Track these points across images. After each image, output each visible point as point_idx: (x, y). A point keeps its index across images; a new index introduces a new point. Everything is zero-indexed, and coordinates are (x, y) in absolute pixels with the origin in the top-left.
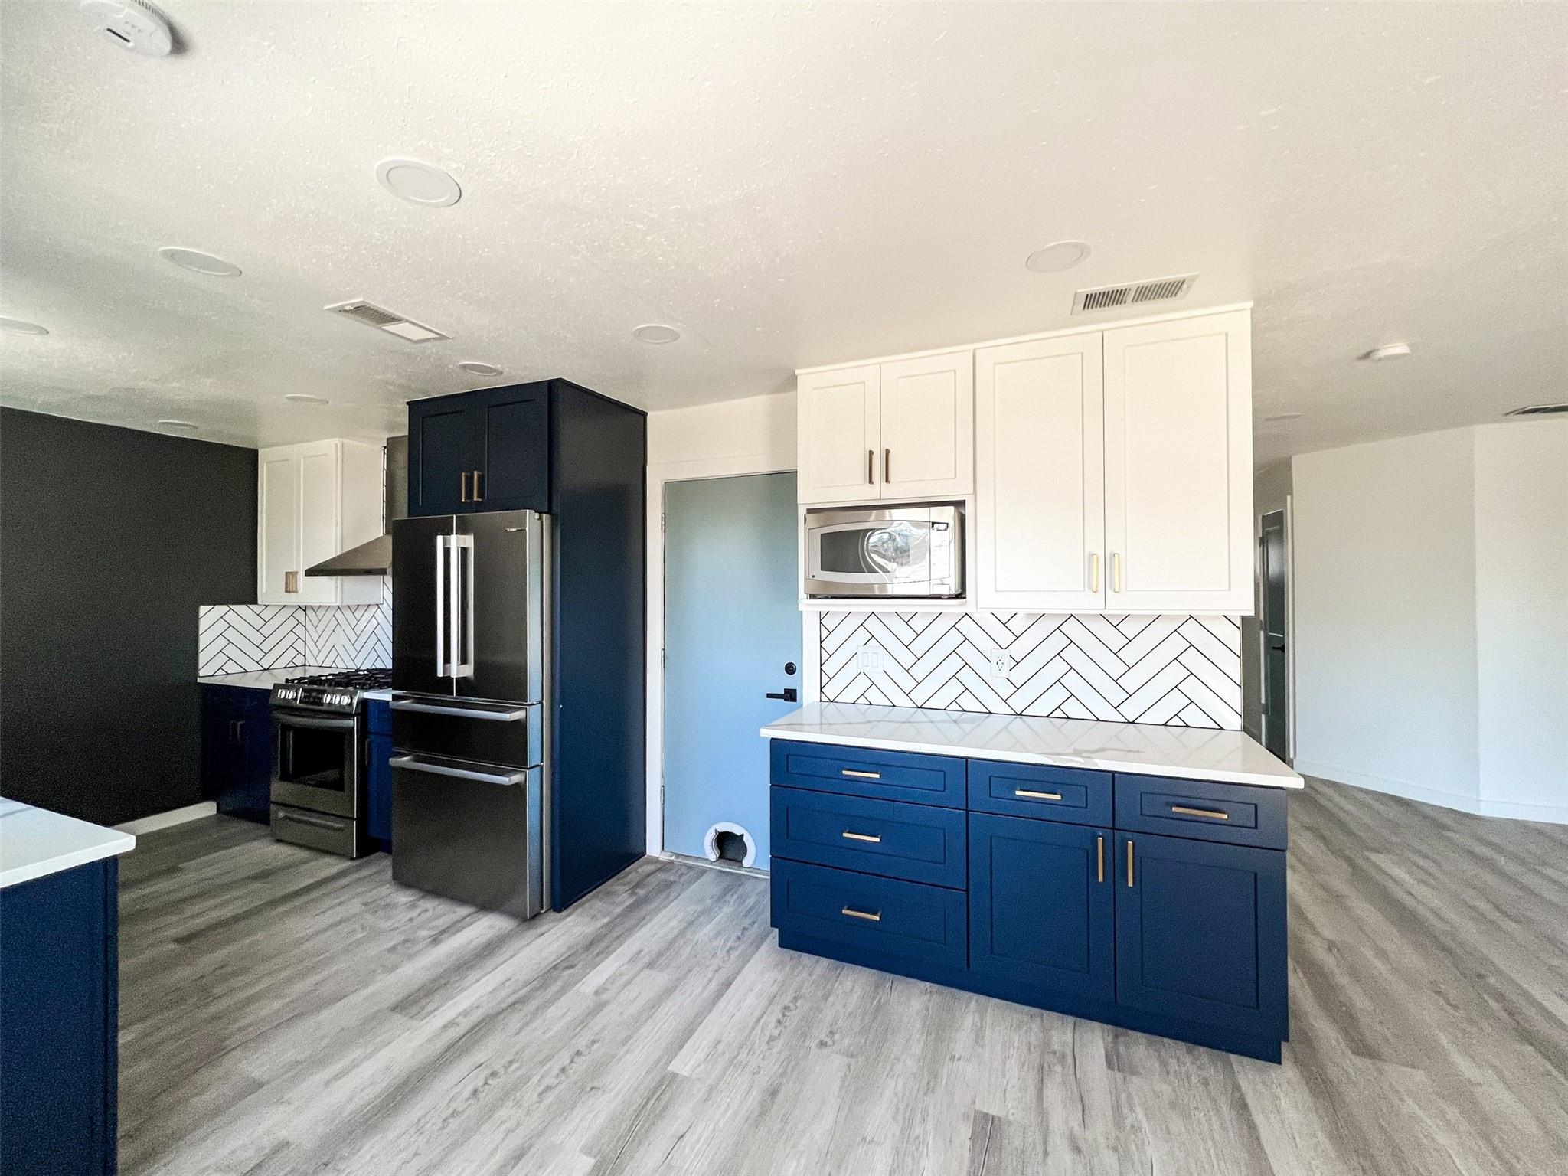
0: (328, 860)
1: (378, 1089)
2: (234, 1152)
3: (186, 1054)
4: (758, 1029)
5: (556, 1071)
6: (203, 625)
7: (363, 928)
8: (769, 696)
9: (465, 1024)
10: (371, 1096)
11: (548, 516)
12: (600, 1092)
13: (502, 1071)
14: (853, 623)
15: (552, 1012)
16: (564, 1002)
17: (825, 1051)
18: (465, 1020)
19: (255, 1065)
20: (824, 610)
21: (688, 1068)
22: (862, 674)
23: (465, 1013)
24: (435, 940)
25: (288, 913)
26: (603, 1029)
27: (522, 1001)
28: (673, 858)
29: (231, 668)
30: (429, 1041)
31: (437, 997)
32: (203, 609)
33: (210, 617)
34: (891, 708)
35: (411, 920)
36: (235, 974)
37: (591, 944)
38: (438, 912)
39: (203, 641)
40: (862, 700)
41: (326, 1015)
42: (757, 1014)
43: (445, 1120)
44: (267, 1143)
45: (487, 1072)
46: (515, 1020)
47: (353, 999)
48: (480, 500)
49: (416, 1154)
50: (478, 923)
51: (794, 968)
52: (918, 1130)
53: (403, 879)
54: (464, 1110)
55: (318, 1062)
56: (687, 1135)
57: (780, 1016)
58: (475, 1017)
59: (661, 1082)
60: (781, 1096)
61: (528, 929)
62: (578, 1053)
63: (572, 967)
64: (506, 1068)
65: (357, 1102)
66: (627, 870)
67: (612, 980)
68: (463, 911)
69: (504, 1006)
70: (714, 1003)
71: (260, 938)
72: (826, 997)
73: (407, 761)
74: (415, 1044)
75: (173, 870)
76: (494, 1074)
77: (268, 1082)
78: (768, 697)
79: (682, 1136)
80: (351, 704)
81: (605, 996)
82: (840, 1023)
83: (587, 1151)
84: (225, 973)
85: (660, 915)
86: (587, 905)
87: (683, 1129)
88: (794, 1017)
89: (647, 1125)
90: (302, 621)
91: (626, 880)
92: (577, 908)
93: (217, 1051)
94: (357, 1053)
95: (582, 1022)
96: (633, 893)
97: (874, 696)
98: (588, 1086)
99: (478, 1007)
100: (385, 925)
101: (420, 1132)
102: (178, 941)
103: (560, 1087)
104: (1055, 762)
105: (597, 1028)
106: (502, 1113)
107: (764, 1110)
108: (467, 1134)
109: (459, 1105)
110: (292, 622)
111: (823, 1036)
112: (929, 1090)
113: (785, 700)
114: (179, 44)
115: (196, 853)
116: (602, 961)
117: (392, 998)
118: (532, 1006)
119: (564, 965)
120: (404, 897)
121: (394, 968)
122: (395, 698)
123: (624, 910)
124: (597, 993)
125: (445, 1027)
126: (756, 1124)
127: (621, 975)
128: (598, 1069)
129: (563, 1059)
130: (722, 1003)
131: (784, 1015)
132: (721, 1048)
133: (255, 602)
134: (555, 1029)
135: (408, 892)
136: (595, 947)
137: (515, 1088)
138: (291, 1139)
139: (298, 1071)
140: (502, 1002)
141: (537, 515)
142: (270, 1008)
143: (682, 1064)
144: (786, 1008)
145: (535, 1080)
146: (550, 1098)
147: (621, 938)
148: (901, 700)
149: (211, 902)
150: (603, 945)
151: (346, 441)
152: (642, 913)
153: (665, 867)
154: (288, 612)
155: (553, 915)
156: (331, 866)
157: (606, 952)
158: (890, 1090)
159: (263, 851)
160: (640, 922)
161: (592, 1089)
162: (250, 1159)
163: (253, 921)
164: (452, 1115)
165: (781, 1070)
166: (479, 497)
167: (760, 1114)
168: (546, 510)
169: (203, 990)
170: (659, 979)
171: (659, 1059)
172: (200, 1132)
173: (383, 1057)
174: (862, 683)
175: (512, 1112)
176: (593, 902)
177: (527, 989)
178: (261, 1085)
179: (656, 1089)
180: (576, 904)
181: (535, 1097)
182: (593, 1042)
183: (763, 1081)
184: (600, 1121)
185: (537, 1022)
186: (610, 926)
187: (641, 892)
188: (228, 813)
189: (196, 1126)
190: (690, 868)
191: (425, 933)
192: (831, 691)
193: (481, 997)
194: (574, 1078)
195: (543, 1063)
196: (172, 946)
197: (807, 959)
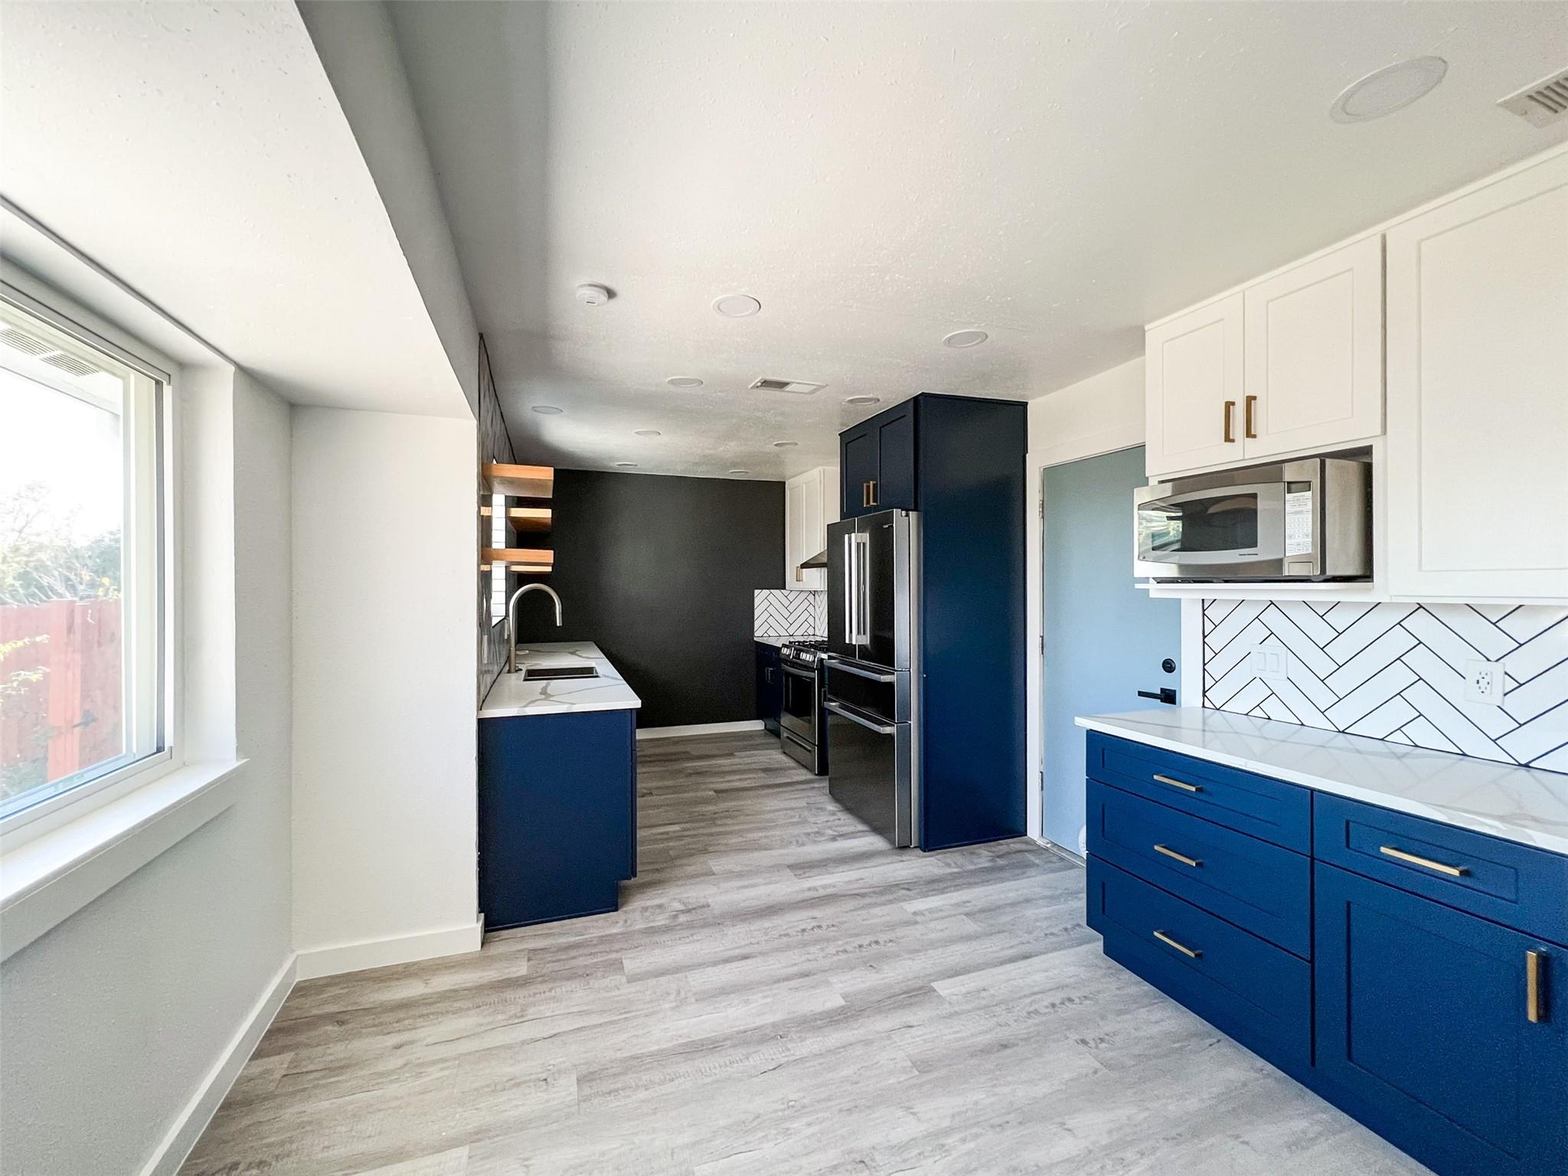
0: (804, 771)
1: (758, 903)
2: (688, 897)
3: (693, 846)
4: (1027, 1001)
5: (856, 945)
6: (757, 602)
7: (800, 817)
8: (1141, 694)
9: (822, 892)
10: (754, 904)
11: (915, 513)
12: (874, 971)
13: (824, 927)
14: (1246, 614)
15: (877, 911)
16: (887, 909)
17: (1082, 1048)
18: (822, 890)
19: (717, 864)
20: (1209, 597)
21: (947, 991)
22: (1258, 679)
23: (824, 887)
24: (834, 839)
25: (767, 795)
26: (903, 937)
27: (863, 895)
28: (1049, 846)
29: (771, 632)
30: (797, 892)
31: (816, 871)
32: (757, 592)
33: (760, 596)
34: (1300, 726)
35: (827, 821)
36: (730, 817)
37: (933, 881)
38: (848, 823)
39: (757, 613)
40: (1258, 712)
41: (756, 855)
42: (1036, 989)
43: (781, 935)
44: (703, 901)
45: (815, 924)
46: (851, 904)
47: (774, 853)
48: (875, 504)
49: (758, 943)
50: (866, 838)
51: (1104, 976)
52: (1130, 1155)
53: (835, 795)
54: (794, 936)
55: (740, 875)
56: (914, 1029)
57: (1057, 1002)
58: (829, 891)
59: (920, 988)
60: (1008, 1051)
61: (897, 855)
62: (877, 942)
63: (908, 889)
64: (828, 926)
65: (746, 904)
66: (1000, 841)
67: (931, 911)
68: (861, 827)
69: (849, 893)
70: (1002, 963)
71: (748, 803)
72: (1120, 1013)
73: (835, 706)
74: (789, 890)
75: (731, 755)
76: (819, 927)
77: (717, 875)
78: (1139, 695)
79: (910, 1027)
80: (814, 661)
81: (918, 918)
82: (1117, 1038)
83: (845, 996)
84: (728, 814)
85: (1004, 884)
86: (948, 855)
87: (915, 1024)
88: (1071, 1010)
89: (892, 1006)
90: (813, 603)
91: (993, 849)
92: (940, 853)
93: (705, 851)
94: (760, 880)
95: (893, 926)
96: (992, 860)
97: (1272, 707)
98: (872, 963)
99: (834, 886)
100: (812, 820)
101: (766, 934)
102: (716, 791)
103: (851, 955)
104: (1450, 819)
105: (899, 934)
106: (812, 949)
107: (986, 1051)
108: (788, 947)
109: (792, 932)
110: (806, 603)
111: (1089, 1036)
112: (1176, 1139)
113: (1161, 701)
114: (611, 294)
115: (745, 749)
116: (932, 896)
117: (791, 860)
118: (867, 901)
119: (906, 886)
120: (832, 807)
121: (803, 845)
122: (830, 658)
123: (976, 869)
124: (915, 913)
125: (809, 889)
126: (973, 1055)
127: (941, 910)
128: (884, 957)
129: (865, 940)
130: (1010, 967)
131: (1063, 1003)
132: (984, 994)
133: (784, 588)
134: (872, 921)
135: (834, 805)
136: (933, 885)
137: (828, 940)
138: (712, 905)
139: (730, 875)
140: (848, 890)
141: (904, 513)
142: (734, 840)
143: (942, 987)
144: (1070, 1000)
145: (840, 943)
146: (843, 956)
147: (958, 887)
148: (1313, 719)
149: (738, 777)
150: (942, 885)
151: (824, 467)
152: (990, 877)
153: (1039, 851)
154: (803, 595)
155: (919, 852)
156: (804, 775)
157: (942, 891)
158: (1126, 1112)
159: (776, 757)
160: (984, 882)
161: (871, 966)
162: (692, 904)
163: (751, 793)
164: (785, 935)
165: (1026, 1036)
166: (874, 502)
167: (982, 1051)
168: (913, 508)
169: (713, 819)
170: (971, 927)
171: (930, 975)
172: (680, 883)
173: (768, 889)
174: (1258, 691)
175: (816, 952)
176: (956, 854)
177: (871, 890)
178: (714, 874)
179: (914, 990)
180: (939, 851)
181: (834, 951)
182: (891, 941)
183: (1002, 1034)
184: (862, 986)
185: (864, 912)
186: (954, 876)
187: (1000, 862)
188: (768, 730)
189: (679, 879)
190: (1062, 859)
191: (831, 832)
192: (1216, 696)
193: (839, 882)
194: (864, 954)
195: (851, 936)
196: (712, 793)
197: (1128, 975)
